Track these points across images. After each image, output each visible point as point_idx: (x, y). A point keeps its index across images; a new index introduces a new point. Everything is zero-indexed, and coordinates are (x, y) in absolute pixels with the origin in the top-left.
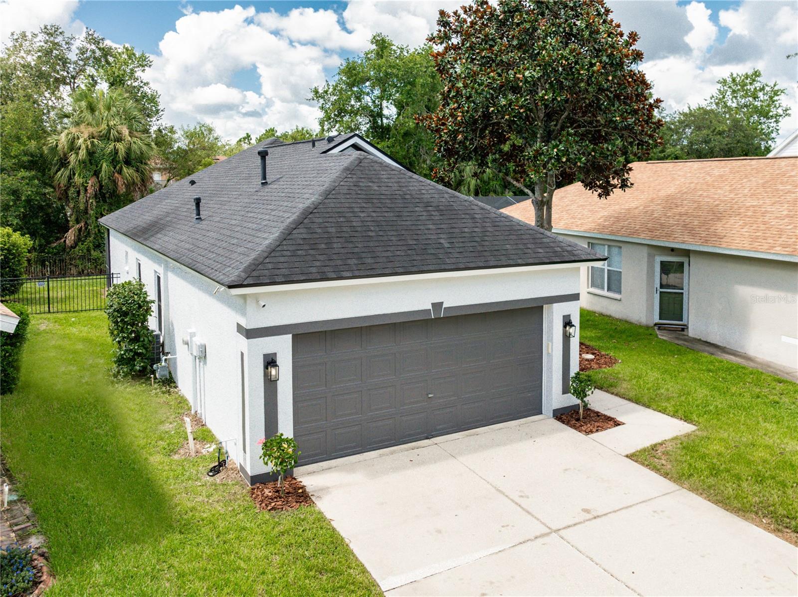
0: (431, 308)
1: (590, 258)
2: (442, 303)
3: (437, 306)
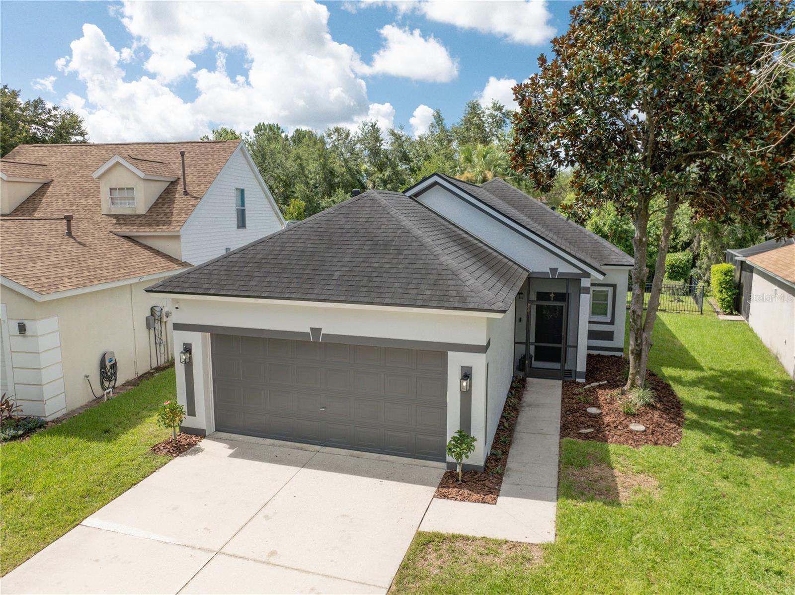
0: (310, 332)
3: (316, 331)
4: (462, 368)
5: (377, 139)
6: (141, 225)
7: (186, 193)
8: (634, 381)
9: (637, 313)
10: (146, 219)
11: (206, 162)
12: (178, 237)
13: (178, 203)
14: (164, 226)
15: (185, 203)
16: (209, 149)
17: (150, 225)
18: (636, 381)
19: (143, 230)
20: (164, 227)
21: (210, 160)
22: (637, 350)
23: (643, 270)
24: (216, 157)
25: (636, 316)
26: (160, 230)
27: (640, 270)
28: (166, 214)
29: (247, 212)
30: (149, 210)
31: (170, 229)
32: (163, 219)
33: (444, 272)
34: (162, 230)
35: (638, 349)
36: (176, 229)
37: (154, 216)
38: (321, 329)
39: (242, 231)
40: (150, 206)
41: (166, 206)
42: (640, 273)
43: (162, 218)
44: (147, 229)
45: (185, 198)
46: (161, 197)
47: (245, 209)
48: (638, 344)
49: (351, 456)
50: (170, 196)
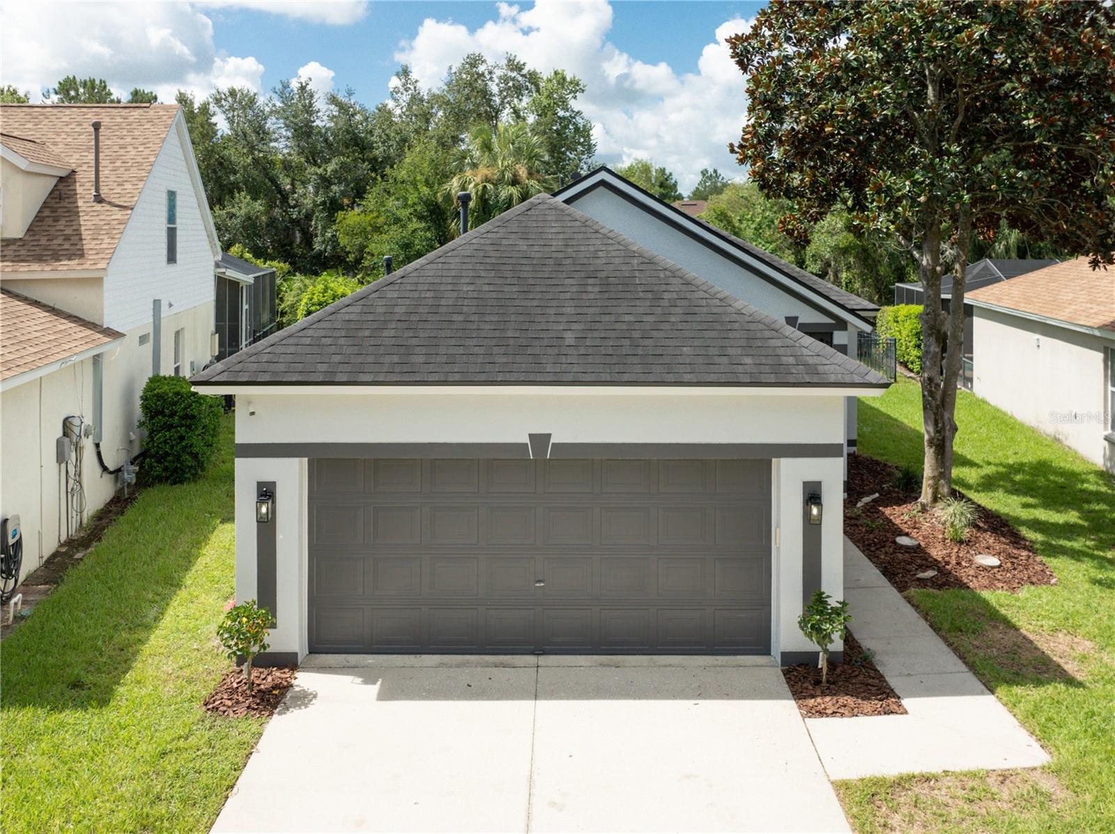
0: (528, 442)
1: (848, 380)
2: (549, 435)
3: (540, 440)
4: (806, 484)
5: (309, 109)
6: (18, 259)
7: (99, 199)
8: (937, 488)
9: (935, 381)
10: (26, 247)
11: (122, 142)
12: (99, 281)
13: (86, 218)
14: (69, 259)
15: (102, 217)
16: (119, 120)
17: (39, 259)
18: (940, 488)
19: (26, 269)
20: (70, 263)
21: (129, 140)
22: (938, 439)
23: (939, 315)
24: (137, 133)
25: (933, 385)
26: (65, 268)
27: (935, 315)
28: (67, 238)
29: (178, 233)
30: (28, 230)
31: (84, 267)
32: (65, 247)
33: (752, 327)
34: (66, 268)
35: (940, 438)
36: (99, 266)
37: (43, 241)
38: (550, 435)
39: (172, 267)
40: (30, 221)
41: (63, 222)
42: (935, 320)
43: (60, 245)
44: (36, 266)
45: (98, 207)
46: (45, 205)
47: (175, 229)
48: (939, 429)
49: (601, 665)
50: (64, 204)
